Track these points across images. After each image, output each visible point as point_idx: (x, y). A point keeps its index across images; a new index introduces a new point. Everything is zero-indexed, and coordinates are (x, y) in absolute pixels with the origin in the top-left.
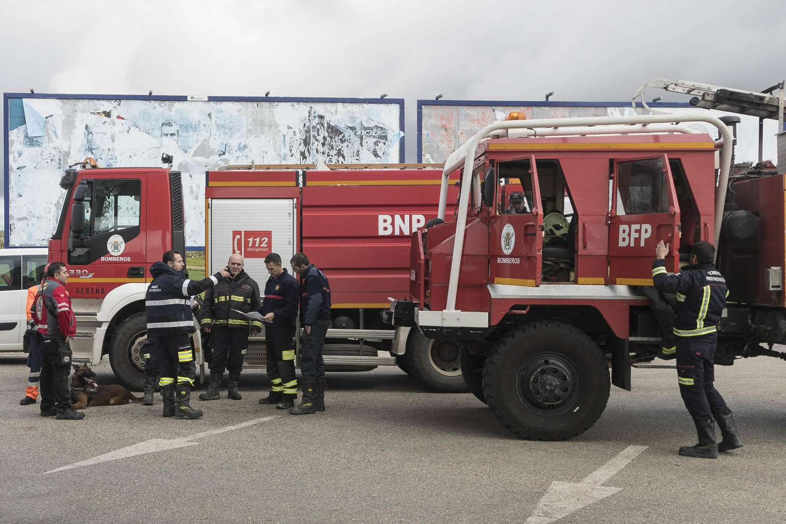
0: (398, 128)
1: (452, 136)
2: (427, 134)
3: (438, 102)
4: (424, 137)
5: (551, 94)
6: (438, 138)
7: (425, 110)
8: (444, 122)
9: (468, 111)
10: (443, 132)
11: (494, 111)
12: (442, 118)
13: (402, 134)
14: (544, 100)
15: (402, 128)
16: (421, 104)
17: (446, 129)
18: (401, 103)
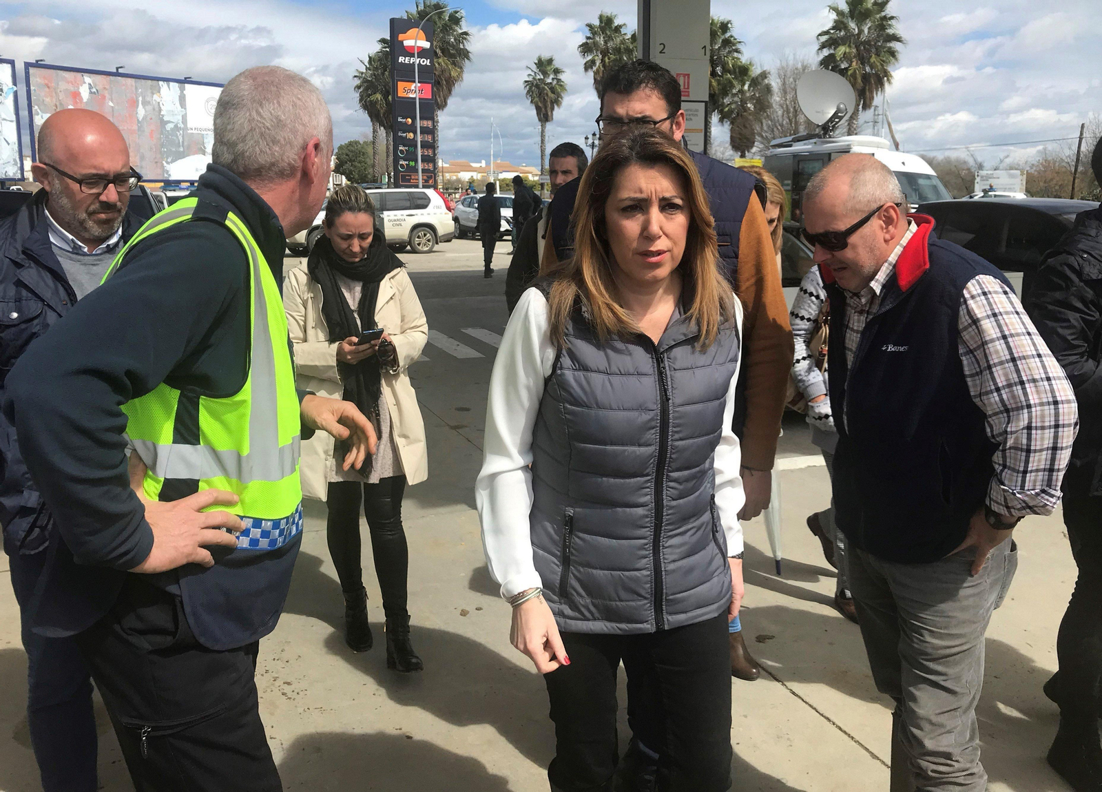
0: (11, 84)
1: (54, 93)
2: (35, 90)
3: (38, 65)
4: (32, 92)
5: (121, 67)
6: (43, 94)
7: (32, 70)
8: (46, 82)
9: (64, 74)
10: (47, 89)
11: (83, 76)
12: (44, 78)
13: (15, 88)
14: (115, 71)
15: (15, 83)
16: (28, 65)
17: (48, 87)
18: (12, 63)
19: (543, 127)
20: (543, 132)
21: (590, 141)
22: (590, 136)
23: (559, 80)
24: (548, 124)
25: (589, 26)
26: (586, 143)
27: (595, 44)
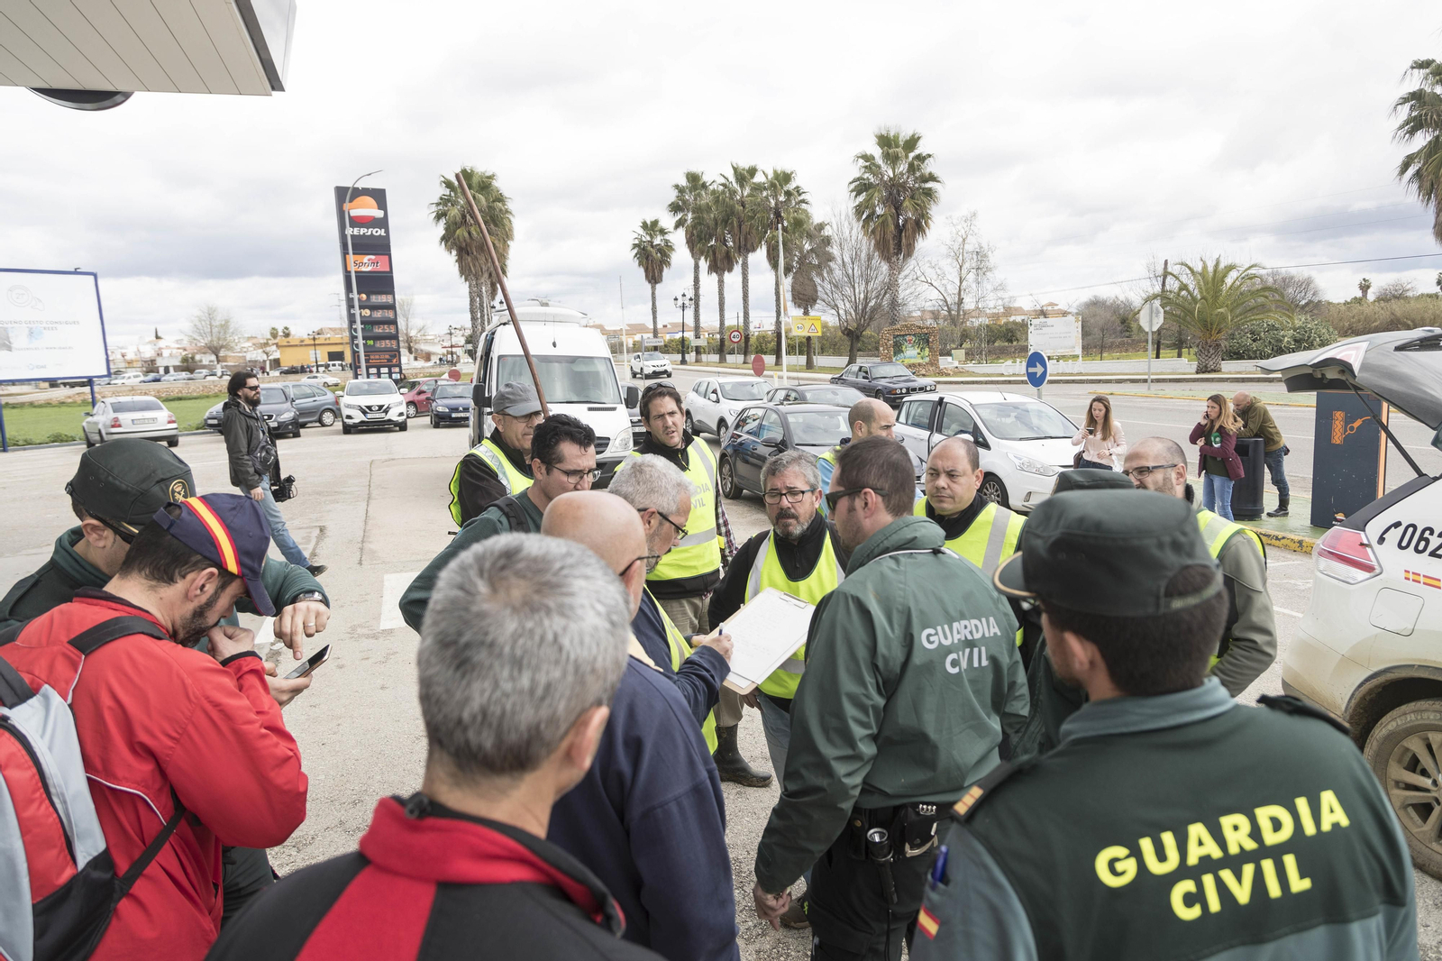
19: (653, 289)
20: (653, 294)
21: (680, 303)
22: (680, 298)
23: (667, 241)
24: (658, 286)
25: (677, 187)
26: (676, 305)
27: (685, 202)
